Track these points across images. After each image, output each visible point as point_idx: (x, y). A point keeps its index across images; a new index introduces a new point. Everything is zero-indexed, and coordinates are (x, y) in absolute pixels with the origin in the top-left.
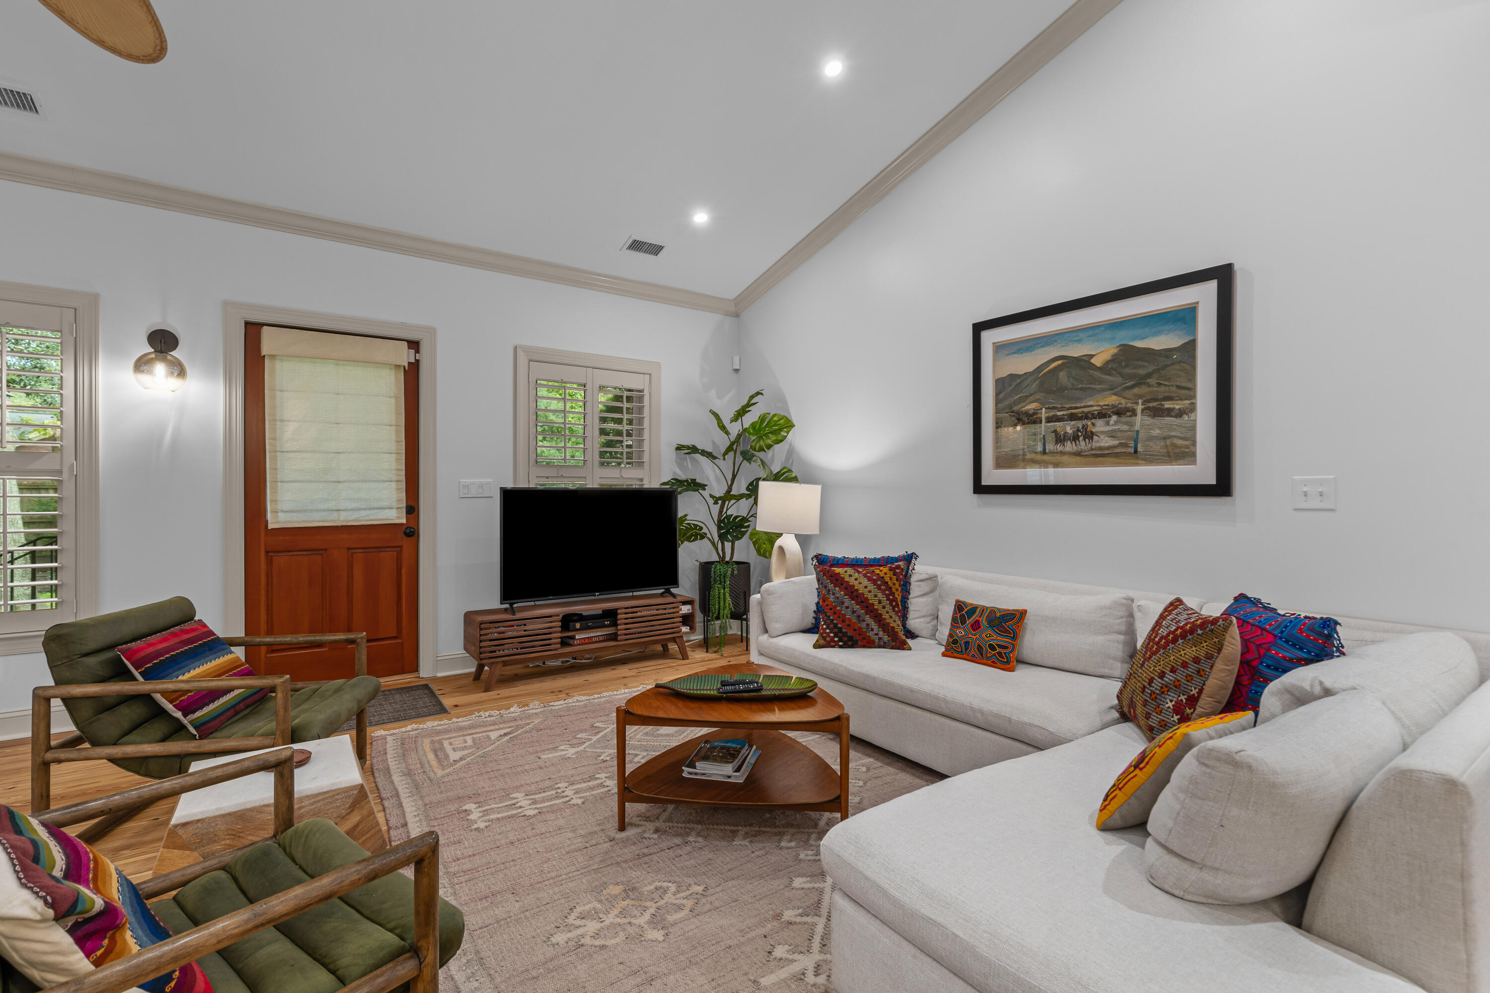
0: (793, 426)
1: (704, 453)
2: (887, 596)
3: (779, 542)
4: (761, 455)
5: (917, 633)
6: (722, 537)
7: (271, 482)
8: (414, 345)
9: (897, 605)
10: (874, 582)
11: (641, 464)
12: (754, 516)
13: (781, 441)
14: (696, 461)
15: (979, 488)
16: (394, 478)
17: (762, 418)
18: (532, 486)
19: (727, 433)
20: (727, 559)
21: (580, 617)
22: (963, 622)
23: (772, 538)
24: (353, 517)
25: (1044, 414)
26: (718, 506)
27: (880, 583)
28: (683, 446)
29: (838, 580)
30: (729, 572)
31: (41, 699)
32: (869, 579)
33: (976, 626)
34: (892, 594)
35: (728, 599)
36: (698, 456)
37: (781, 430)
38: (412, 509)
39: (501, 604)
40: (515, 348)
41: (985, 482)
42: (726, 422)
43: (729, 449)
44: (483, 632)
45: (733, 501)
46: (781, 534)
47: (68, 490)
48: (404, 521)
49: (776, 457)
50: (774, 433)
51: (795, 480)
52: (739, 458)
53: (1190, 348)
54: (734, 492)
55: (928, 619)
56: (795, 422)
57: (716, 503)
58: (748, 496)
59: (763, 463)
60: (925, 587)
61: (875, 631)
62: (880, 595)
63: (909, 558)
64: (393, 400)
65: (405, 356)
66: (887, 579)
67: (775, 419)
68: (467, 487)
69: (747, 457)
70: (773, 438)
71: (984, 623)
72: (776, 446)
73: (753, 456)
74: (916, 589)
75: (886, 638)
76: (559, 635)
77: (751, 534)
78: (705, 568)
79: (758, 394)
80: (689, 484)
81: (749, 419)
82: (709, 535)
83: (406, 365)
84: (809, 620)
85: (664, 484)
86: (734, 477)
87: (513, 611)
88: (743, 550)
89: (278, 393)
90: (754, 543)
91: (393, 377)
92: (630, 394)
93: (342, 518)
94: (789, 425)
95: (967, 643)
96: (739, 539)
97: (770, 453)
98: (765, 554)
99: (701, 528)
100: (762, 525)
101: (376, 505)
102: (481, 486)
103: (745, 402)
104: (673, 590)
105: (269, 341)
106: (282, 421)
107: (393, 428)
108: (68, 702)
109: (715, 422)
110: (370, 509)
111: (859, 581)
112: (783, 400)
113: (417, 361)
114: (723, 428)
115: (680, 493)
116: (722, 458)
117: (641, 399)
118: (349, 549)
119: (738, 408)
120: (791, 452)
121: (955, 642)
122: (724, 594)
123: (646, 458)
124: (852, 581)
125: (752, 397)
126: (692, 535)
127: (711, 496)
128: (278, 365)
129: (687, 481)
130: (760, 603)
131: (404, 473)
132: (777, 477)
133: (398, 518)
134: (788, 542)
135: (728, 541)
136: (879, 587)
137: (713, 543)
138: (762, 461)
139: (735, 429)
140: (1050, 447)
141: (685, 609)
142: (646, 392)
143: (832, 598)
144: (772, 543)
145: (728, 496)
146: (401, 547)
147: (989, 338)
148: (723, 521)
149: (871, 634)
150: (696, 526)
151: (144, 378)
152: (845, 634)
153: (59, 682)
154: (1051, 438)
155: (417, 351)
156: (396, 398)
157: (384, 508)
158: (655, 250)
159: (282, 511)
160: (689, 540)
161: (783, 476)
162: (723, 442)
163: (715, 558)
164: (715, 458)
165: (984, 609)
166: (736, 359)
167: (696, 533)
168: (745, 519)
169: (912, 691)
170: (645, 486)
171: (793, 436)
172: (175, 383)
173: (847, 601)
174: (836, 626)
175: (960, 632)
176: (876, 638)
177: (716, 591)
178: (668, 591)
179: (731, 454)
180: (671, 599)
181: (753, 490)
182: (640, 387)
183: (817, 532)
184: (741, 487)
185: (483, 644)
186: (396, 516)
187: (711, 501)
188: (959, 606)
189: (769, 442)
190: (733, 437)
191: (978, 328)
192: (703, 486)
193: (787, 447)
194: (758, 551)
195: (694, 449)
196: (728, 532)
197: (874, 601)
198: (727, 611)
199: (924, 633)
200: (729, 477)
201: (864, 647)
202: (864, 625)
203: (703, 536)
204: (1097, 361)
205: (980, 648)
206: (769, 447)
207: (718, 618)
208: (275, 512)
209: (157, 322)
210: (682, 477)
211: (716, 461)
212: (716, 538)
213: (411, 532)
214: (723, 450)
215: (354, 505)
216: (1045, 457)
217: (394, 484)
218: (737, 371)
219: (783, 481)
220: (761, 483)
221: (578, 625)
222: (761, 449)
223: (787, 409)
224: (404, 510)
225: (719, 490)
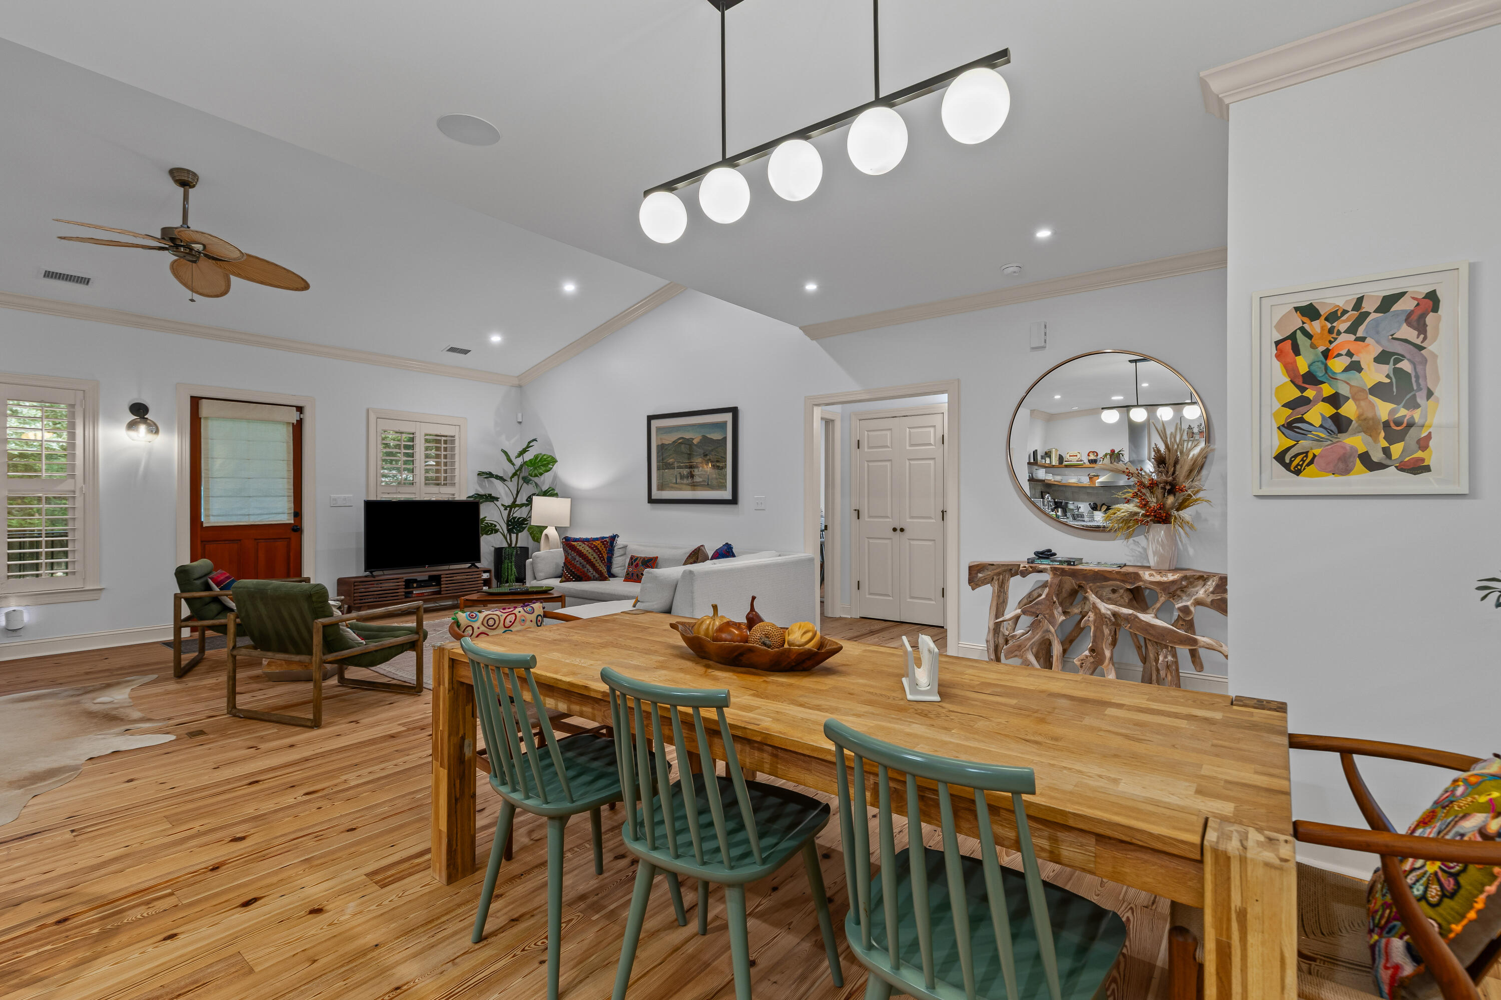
0: (556, 461)
1: (498, 477)
2: (599, 555)
3: (545, 532)
4: (536, 479)
5: (616, 575)
6: (510, 531)
7: (205, 497)
8: (300, 409)
9: (604, 560)
10: (592, 548)
11: (453, 484)
12: (530, 517)
13: (549, 471)
14: (491, 481)
15: (651, 501)
16: (286, 494)
17: (536, 457)
18: (379, 499)
19: (513, 464)
20: (513, 545)
21: (415, 581)
22: (632, 564)
23: (542, 528)
24: (259, 519)
25: (676, 465)
26: (507, 512)
27: (595, 549)
28: (483, 473)
29: (573, 548)
30: (514, 553)
31: (177, 598)
32: (590, 547)
33: (637, 566)
34: (602, 554)
35: (514, 569)
36: (493, 480)
37: (548, 464)
38: (298, 514)
39: (365, 571)
40: (368, 410)
41: (653, 497)
42: (513, 458)
43: (514, 475)
44: (356, 588)
45: (517, 508)
46: (546, 527)
47: (79, 503)
48: (292, 522)
49: (546, 481)
50: (543, 465)
51: (556, 495)
52: (521, 481)
53: (725, 439)
54: (518, 502)
55: (622, 568)
56: (558, 458)
57: (506, 509)
58: (527, 505)
59: (536, 484)
60: (621, 552)
61: (592, 572)
62: (595, 555)
63: (613, 538)
64: (285, 445)
65: (294, 417)
66: (599, 547)
67: (545, 457)
68: (335, 500)
69: (526, 480)
70: (544, 469)
71: (640, 564)
72: (546, 474)
73: (530, 480)
74: (617, 553)
75: (597, 576)
76: (404, 590)
77: (529, 528)
78: (498, 552)
79: (535, 440)
80: (487, 497)
81: (528, 456)
82: (501, 530)
83: (295, 422)
84: (560, 571)
85: (469, 497)
86: (518, 492)
87: (373, 576)
88: (523, 539)
89: (210, 441)
90: (531, 534)
91: (285, 430)
92: (445, 438)
93: (251, 520)
94: (554, 461)
95: (632, 574)
96: (521, 532)
97: (542, 478)
98: (537, 540)
99: (495, 526)
100: (535, 522)
101: (274, 511)
102: (345, 499)
103: (525, 446)
104: (477, 564)
105: (205, 409)
106: (212, 458)
107: (286, 462)
108: (187, 600)
109: (505, 458)
110: (269, 514)
111: (585, 549)
112: (550, 445)
113: (301, 419)
114: (510, 461)
115: (482, 503)
116: (509, 480)
117: (453, 442)
118: (255, 539)
119: (520, 449)
120: (555, 477)
121: (628, 574)
122: (511, 566)
123: (457, 480)
124: (581, 548)
125: (529, 443)
126: (489, 530)
127: (503, 505)
128: (210, 423)
129: (485, 495)
130: (532, 563)
131: (292, 491)
132: (545, 494)
133: (288, 520)
134: (551, 531)
135: (514, 533)
136: (594, 551)
137: (504, 535)
138: (536, 483)
139: (518, 462)
140: (678, 480)
141: (485, 576)
142: (457, 438)
143: (570, 557)
144: (542, 533)
145: (514, 505)
146: (290, 538)
147: (655, 423)
148: (510, 521)
149: (589, 574)
150: (492, 524)
151: (132, 433)
152: (576, 575)
153: (182, 591)
154: (678, 476)
155: (301, 413)
156: (287, 442)
157: (279, 514)
158: (466, 352)
159: (213, 516)
160: (487, 534)
161: (549, 493)
162: (510, 470)
163: (505, 545)
164: (505, 480)
165: (641, 558)
166: (520, 415)
167: (492, 529)
168: (525, 520)
169: (602, 594)
170: (456, 499)
171: (556, 467)
172: (151, 437)
173: (578, 558)
174: (571, 571)
175: (631, 569)
176: (592, 576)
177: (506, 564)
178: (473, 565)
179: (516, 477)
180: (476, 570)
181: (529, 501)
182: (452, 434)
183: (568, 525)
184: (522, 499)
185: (356, 595)
186: (286, 518)
187: (502, 508)
188: (632, 558)
189: (541, 471)
190: (517, 467)
191: (650, 418)
192: (497, 499)
193: (553, 474)
194: (533, 539)
195: (490, 475)
196: (514, 528)
197: (591, 557)
198: (513, 577)
199: (620, 575)
200: (515, 493)
201: (586, 581)
202: (586, 570)
203: (497, 531)
204: (695, 442)
205: (637, 575)
206: (541, 474)
207: (507, 582)
208: (207, 516)
209: (135, 398)
210: (482, 492)
211: (506, 482)
212: (506, 532)
213: (296, 529)
214: (510, 475)
215: (260, 512)
216: (676, 486)
217: (286, 498)
218: (520, 423)
219: (549, 496)
220: (534, 497)
221: (415, 585)
222: (536, 476)
223: (553, 450)
224: (292, 515)
225: (508, 501)
